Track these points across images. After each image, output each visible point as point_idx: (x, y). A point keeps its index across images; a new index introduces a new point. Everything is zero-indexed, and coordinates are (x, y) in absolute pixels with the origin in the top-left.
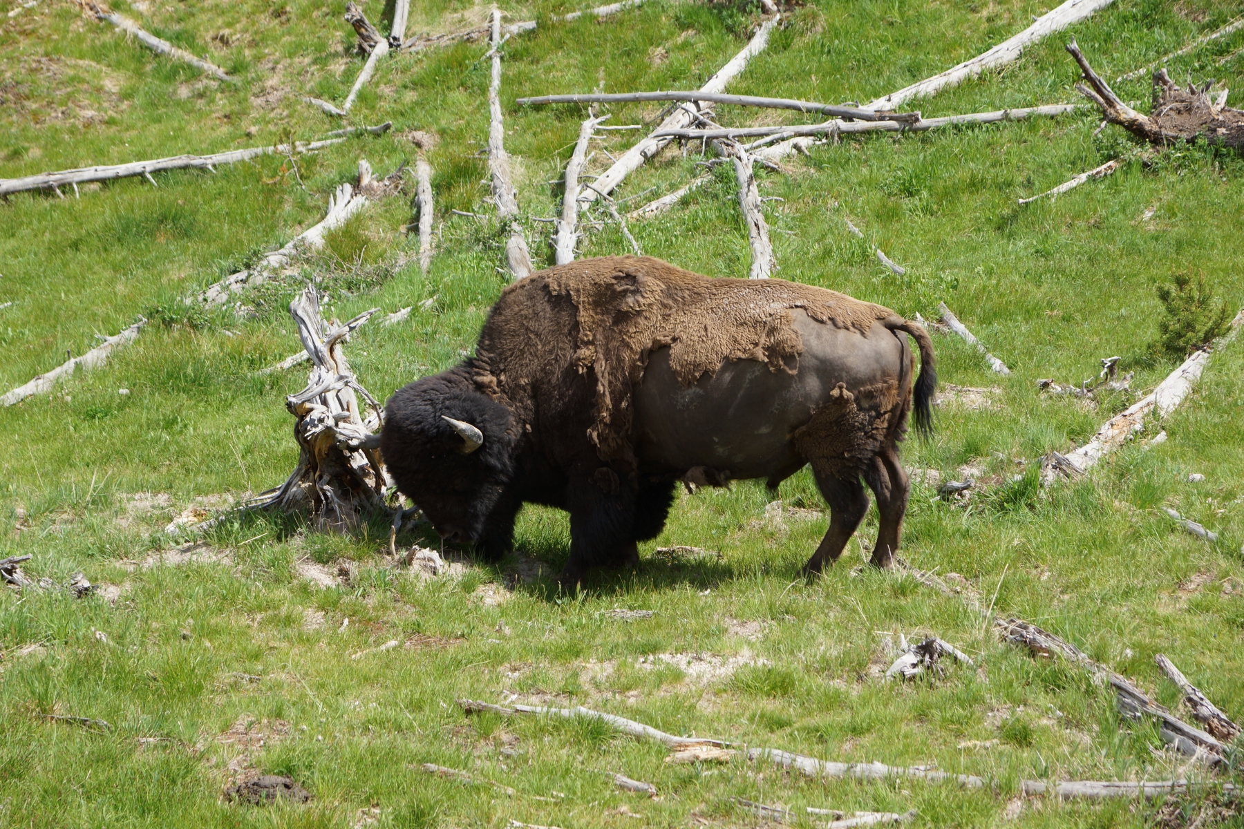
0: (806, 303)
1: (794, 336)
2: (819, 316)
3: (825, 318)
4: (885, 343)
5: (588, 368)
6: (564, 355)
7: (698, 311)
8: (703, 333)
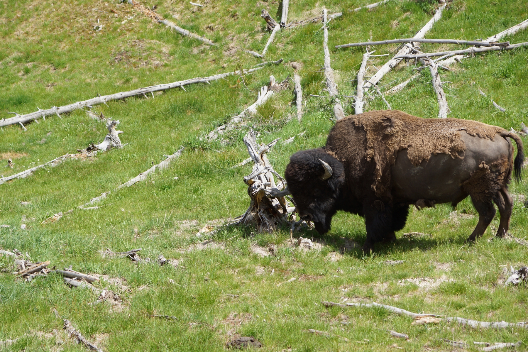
0: (466, 128)
1: (462, 143)
2: (472, 133)
3: (475, 134)
4: (501, 143)
5: (371, 158)
6: (361, 152)
7: (419, 133)
8: (422, 143)
